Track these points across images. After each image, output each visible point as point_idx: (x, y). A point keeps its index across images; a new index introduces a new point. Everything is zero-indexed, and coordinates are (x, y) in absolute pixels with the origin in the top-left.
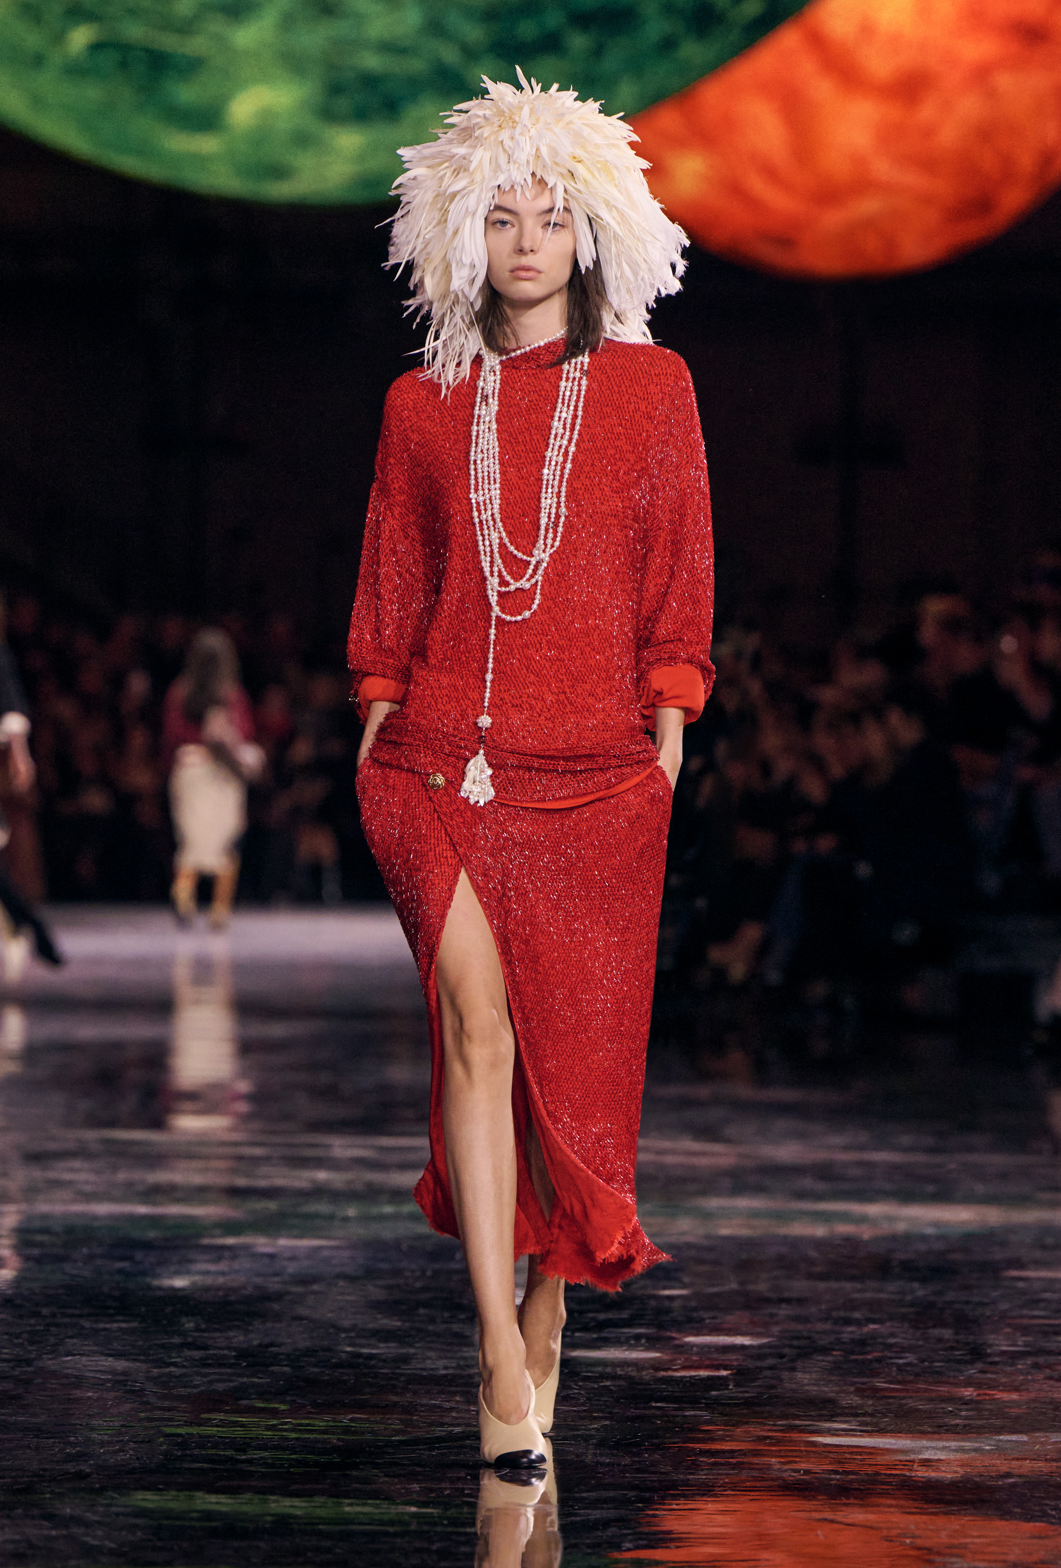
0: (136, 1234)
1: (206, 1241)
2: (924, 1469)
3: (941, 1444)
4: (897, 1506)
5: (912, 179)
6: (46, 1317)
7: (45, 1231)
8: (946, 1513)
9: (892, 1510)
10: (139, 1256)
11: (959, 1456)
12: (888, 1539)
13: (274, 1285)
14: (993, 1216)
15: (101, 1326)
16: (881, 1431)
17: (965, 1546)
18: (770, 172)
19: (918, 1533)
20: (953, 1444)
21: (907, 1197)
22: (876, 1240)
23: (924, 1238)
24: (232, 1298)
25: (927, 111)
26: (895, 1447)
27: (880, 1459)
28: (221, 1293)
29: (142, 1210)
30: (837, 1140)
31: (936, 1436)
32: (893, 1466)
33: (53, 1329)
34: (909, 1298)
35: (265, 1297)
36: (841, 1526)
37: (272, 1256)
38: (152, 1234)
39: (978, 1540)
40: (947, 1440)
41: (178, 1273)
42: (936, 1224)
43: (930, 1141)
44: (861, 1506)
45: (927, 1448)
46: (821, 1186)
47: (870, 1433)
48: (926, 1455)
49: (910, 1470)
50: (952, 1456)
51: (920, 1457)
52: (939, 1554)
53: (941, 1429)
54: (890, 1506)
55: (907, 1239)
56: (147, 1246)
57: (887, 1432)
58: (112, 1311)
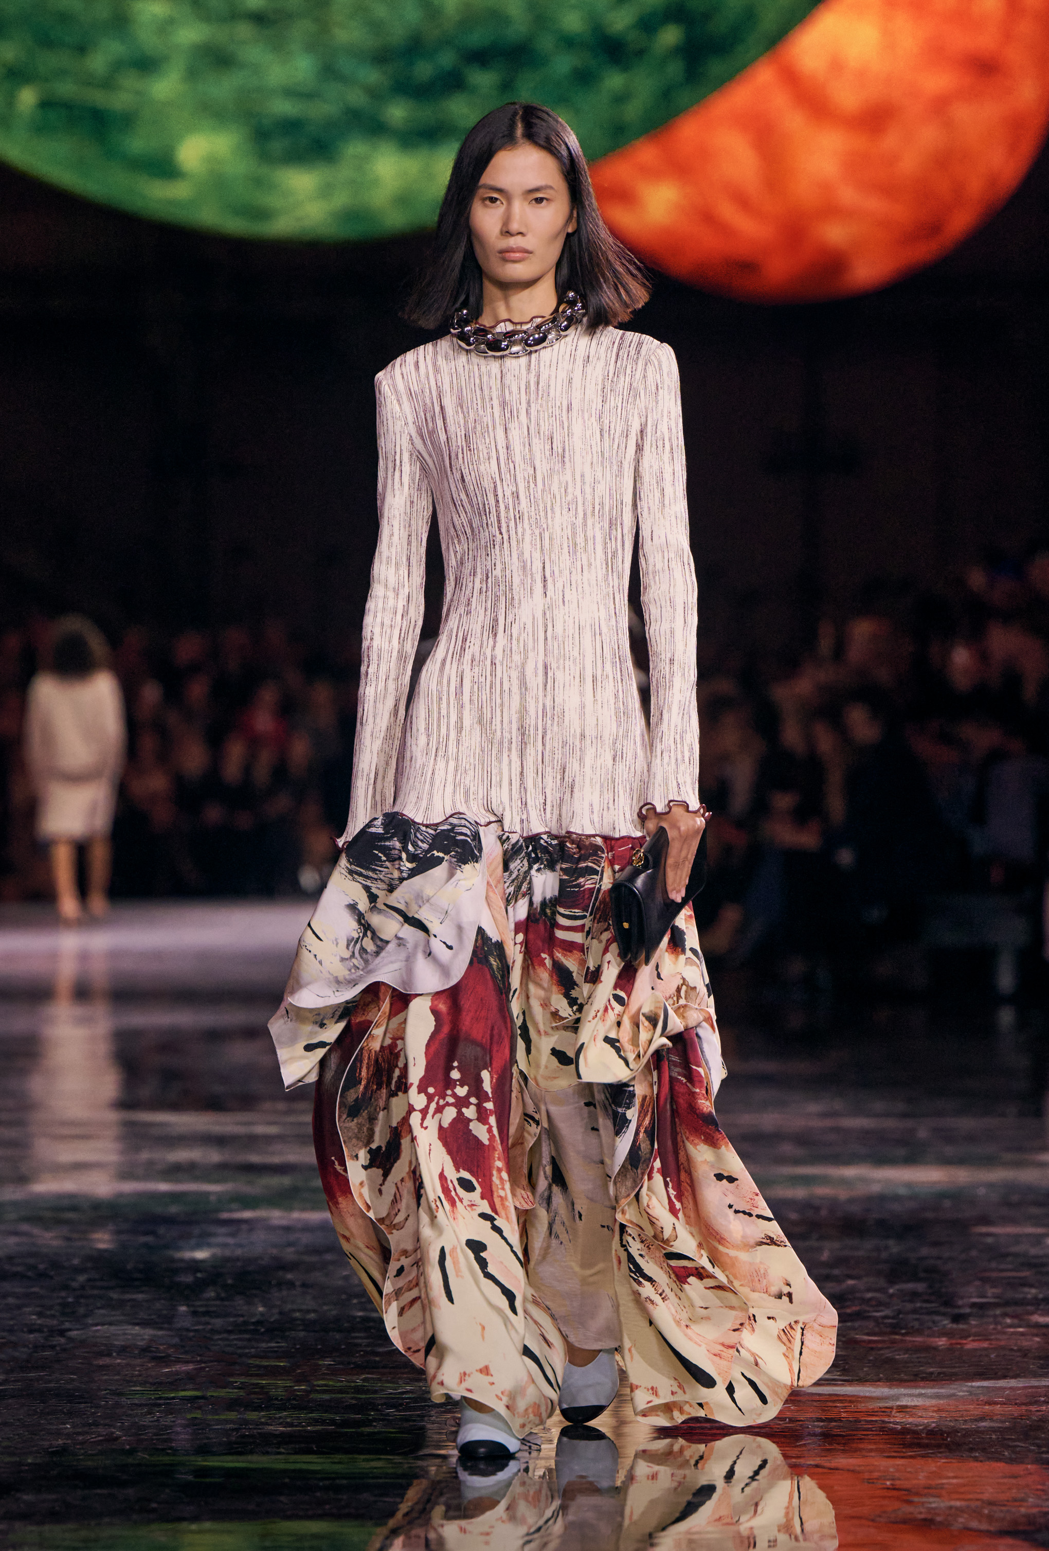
0: (159, 1210)
1: (225, 1215)
2: (901, 1415)
3: (917, 1391)
4: (876, 1450)
5: (875, 204)
6: (74, 1290)
7: (74, 1208)
8: (923, 1456)
9: (873, 1454)
10: (162, 1230)
11: (934, 1402)
12: (870, 1481)
13: (289, 1254)
14: (962, 1176)
15: (128, 1296)
16: (862, 1381)
17: (941, 1487)
18: (742, 200)
19: (897, 1475)
20: (929, 1391)
21: (881, 1161)
22: (851, 1201)
23: (897, 1198)
24: (251, 1268)
25: (890, 141)
26: (874, 1395)
27: (861, 1406)
28: (239, 1264)
29: (164, 1187)
30: (814, 1107)
31: (912, 1384)
32: (873, 1413)
33: (82, 1301)
34: (884, 1255)
35: (283, 1266)
36: (825, 1471)
37: (287, 1229)
38: (174, 1209)
39: (955, 1481)
40: (924, 1387)
41: (198, 1246)
42: (909, 1185)
43: (900, 1106)
44: (844, 1451)
45: (905, 1395)
46: (800, 1152)
47: (849, 1382)
48: (904, 1402)
49: (889, 1416)
50: (928, 1402)
51: (898, 1403)
52: (918, 1494)
53: (917, 1378)
54: (871, 1450)
55: (882, 1198)
56: (170, 1221)
57: (866, 1381)
58: (137, 1283)
